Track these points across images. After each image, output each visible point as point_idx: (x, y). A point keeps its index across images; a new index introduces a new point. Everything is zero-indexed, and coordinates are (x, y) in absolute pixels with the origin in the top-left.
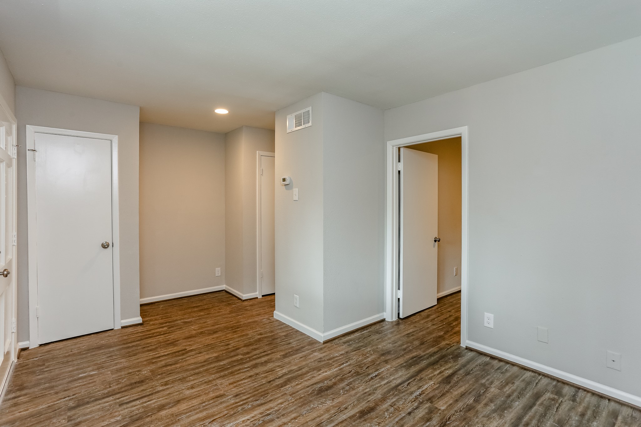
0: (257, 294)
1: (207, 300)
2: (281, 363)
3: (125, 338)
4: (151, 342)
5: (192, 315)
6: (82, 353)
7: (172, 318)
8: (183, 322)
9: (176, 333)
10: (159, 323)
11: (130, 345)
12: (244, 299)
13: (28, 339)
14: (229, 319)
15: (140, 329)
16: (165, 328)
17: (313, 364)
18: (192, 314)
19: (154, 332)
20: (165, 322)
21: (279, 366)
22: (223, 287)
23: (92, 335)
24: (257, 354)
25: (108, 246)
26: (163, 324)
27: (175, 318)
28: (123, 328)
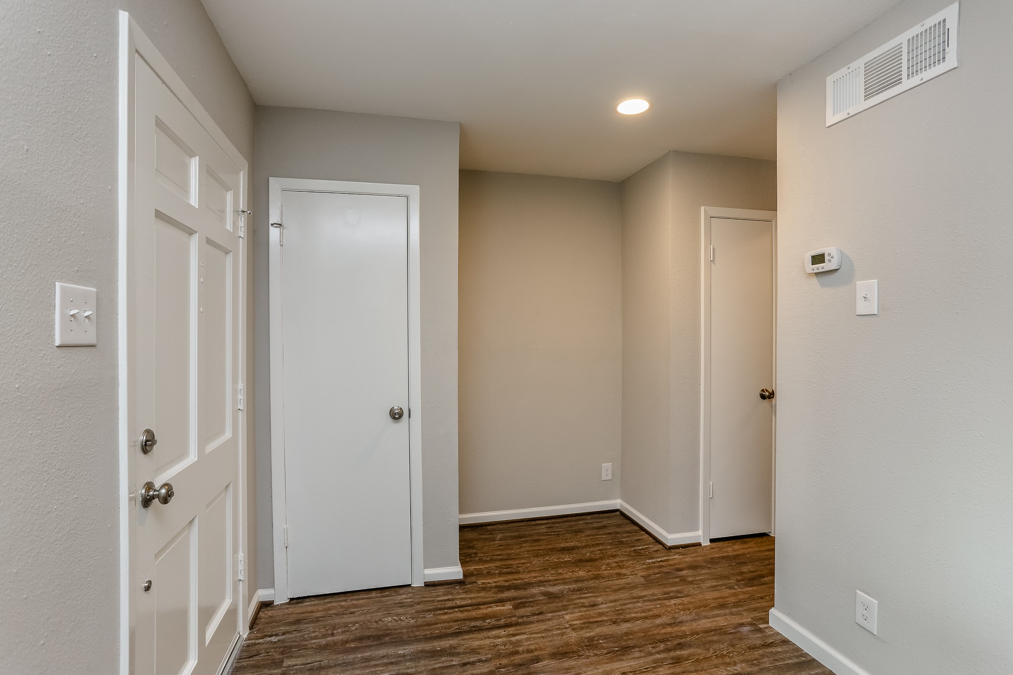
0: (699, 536)
1: (588, 533)
3: (429, 617)
4: (480, 647)
5: (561, 574)
6: (348, 646)
7: (521, 576)
8: (544, 594)
9: (534, 627)
10: (496, 587)
11: (439, 645)
12: (669, 544)
13: (272, 585)
14: (649, 605)
15: (461, 597)
16: (508, 607)
18: (560, 571)
19: (485, 611)
20: (507, 584)
22: (616, 503)
23: (374, 594)
25: (401, 415)
26: (503, 592)
27: (526, 577)
28: (428, 585)
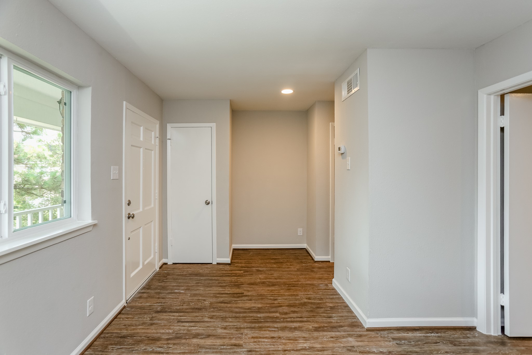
0: (329, 258)
1: (287, 255)
2: (309, 335)
3: (214, 272)
4: (227, 280)
5: (267, 265)
6: (186, 275)
7: (252, 265)
8: (256, 270)
9: (247, 277)
10: (241, 267)
11: (213, 278)
12: (316, 260)
13: (167, 258)
14: (293, 276)
15: (228, 267)
16: (242, 272)
17: (340, 350)
18: (267, 264)
19: (233, 272)
20: (245, 266)
21: (304, 337)
22: (304, 246)
23: (199, 265)
24: (293, 318)
26: (242, 268)
27: (253, 265)
28: (218, 264)
